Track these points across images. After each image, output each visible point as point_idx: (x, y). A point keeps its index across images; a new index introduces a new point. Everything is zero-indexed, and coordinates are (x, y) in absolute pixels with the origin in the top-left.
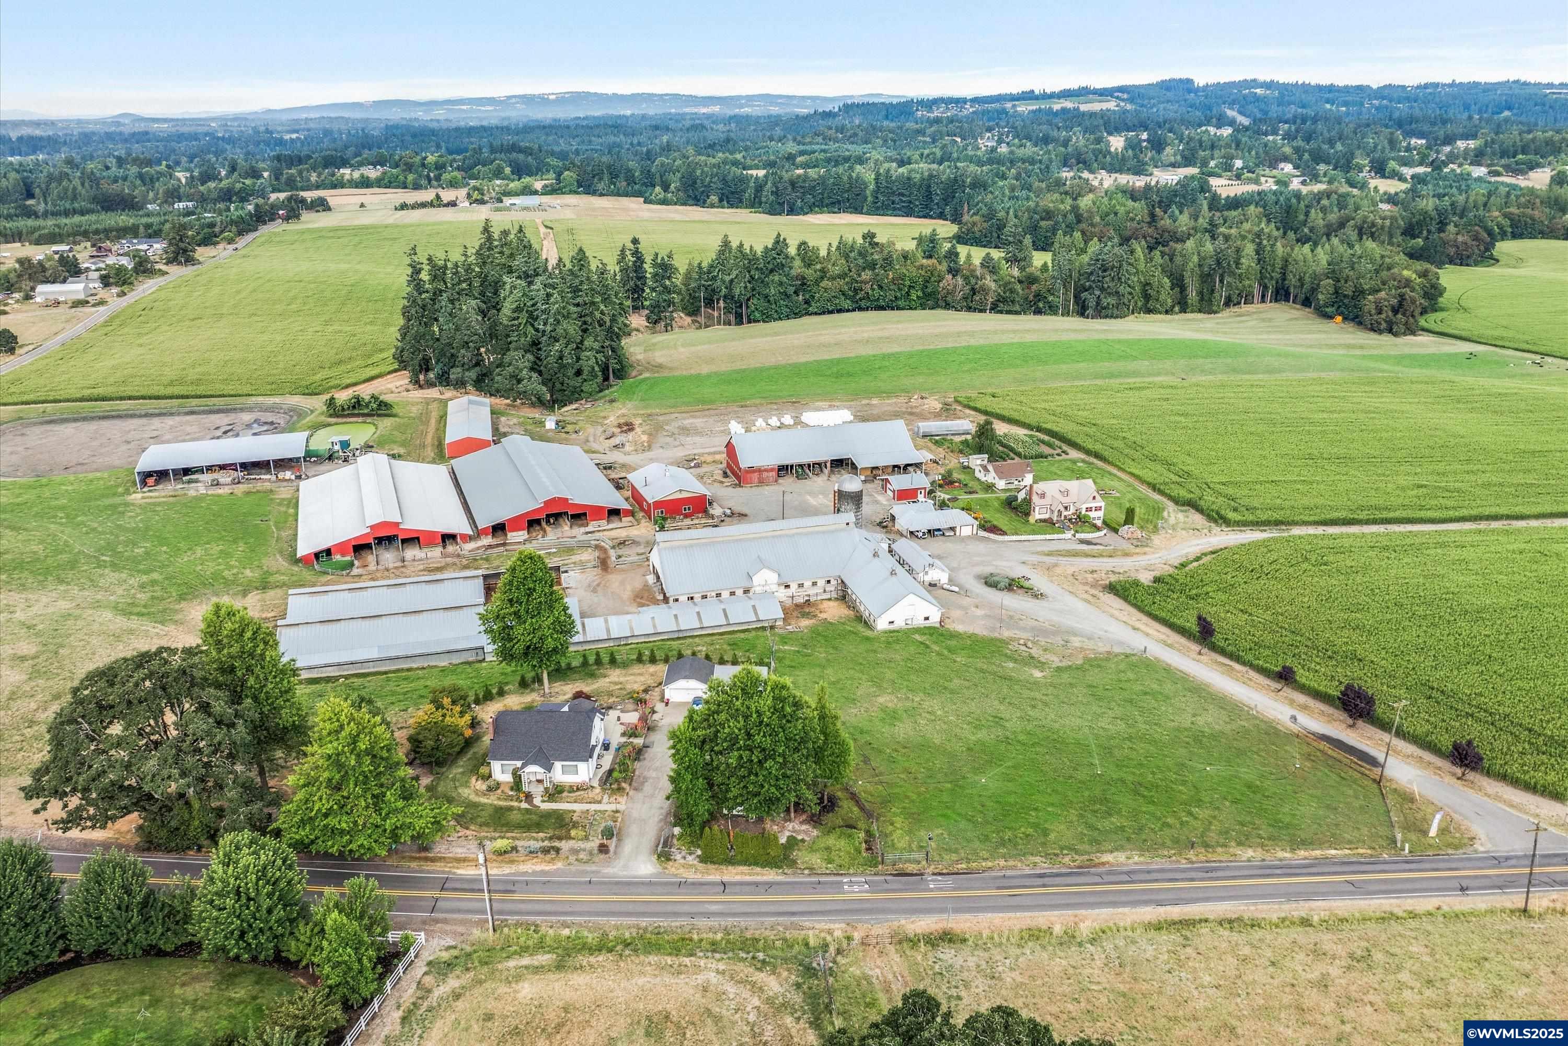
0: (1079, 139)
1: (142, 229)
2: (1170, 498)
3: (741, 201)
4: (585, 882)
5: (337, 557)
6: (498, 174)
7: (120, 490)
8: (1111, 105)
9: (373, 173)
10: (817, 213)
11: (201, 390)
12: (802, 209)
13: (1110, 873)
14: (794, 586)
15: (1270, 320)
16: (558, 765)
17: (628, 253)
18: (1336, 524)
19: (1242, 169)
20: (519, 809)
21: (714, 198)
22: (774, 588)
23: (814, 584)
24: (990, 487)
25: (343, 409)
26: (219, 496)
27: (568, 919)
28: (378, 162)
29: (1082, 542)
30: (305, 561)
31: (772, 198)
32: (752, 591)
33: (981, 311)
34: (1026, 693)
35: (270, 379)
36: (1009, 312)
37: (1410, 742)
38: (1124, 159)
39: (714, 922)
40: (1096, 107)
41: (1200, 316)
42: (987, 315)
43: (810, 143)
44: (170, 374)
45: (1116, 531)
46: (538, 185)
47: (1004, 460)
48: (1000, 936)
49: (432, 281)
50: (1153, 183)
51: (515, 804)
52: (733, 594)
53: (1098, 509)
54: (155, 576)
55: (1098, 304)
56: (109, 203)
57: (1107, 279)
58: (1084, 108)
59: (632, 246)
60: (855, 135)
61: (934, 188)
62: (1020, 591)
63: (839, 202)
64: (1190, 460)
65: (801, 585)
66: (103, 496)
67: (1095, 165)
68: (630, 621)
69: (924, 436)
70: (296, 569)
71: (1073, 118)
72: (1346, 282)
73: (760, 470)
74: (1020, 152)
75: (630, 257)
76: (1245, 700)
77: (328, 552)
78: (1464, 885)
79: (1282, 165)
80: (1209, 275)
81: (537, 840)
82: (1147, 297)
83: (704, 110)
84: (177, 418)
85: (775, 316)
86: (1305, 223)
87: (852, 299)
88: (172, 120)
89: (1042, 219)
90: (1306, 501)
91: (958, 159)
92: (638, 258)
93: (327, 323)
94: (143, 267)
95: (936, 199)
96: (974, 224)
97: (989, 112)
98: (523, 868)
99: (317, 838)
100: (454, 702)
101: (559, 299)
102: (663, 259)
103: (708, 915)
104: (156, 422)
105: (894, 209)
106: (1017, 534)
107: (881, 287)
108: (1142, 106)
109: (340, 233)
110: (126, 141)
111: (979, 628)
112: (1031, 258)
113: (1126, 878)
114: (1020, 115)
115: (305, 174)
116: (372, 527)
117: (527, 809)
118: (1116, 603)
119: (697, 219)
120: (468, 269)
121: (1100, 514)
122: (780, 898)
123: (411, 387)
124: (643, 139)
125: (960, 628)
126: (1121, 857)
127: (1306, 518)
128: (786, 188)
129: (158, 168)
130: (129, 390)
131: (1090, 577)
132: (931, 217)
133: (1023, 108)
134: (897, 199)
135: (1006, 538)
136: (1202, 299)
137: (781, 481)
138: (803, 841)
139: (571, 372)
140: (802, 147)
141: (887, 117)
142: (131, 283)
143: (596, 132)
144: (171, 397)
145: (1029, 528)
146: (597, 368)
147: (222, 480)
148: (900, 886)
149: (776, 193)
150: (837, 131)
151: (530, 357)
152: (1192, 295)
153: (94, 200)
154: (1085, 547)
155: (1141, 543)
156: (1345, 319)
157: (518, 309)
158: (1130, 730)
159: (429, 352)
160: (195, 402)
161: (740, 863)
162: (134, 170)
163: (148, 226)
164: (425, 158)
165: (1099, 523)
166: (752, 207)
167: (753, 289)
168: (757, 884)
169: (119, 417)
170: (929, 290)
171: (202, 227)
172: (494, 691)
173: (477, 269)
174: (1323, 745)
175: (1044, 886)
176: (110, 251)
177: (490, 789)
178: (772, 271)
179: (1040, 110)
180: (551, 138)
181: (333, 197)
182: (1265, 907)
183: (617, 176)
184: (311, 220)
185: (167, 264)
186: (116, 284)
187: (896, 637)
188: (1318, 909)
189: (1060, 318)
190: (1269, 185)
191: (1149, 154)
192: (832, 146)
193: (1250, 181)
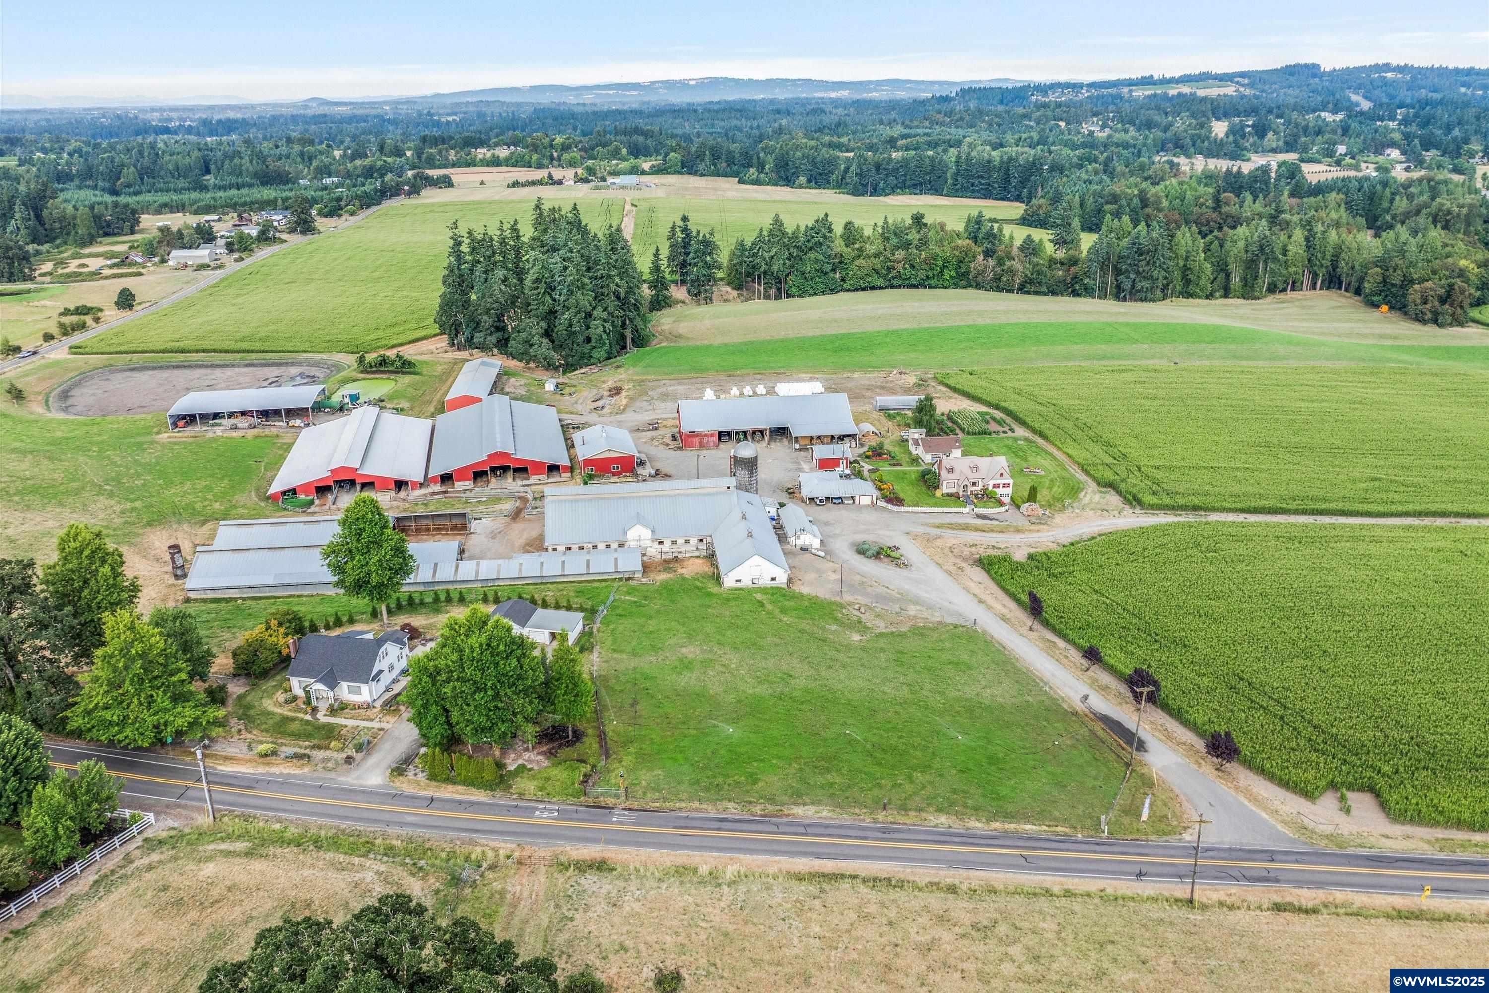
0: (1181, 124)
1: (280, 202)
2: (1095, 479)
3: (828, 182)
4: (315, 787)
5: (302, 497)
6: (616, 154)
7: (155, 430)
8: (1230, 90)
9: (503, 153)
10: (898, 194)
11: (266, 346)
12: (884, 189)
13: (791, 824)
14: (667, 543)
15: (1311, 307)
16: (345, 685)
17: (678, 230)
18: (1260, 513)
19: (1345, 155)
20: (302, 720)
21: (802, 179)
22: (649, 543)
23: (687, 542)
24: (915, 460)
25: (371, 367)
26: (232, 438)
27: (285, 815)
28: (515, 142)
29: (979, 516)
30: (274, 498)
31: (856, 179)
32: (627, 544)
33: (1008, 291)
34: (832, 654)
35: (328, 338)
36: (1037, 293)
37: (1190, 729)
38: (1222, 144)
39: (403, 832)
40: (1213, 92)
41: (1241, 301)
42: (1015, 296)
43: (917, 127)
44: (245, 331)
45: (1019, 508)
46: (646, 166)
47: (947, 435)
48: (646, 869)
49: (471, 253)
50: (1235, 169)
51: (301, 715)
52: (608, 546)
53: (1006, 485)
54: (138, 504)
55: (1133, 287)
56: (267, 178)
57: (1142, 263)
58: (1201, 93)
59: (682, 224)
60: (962, 119)
61: (1012, 171)
62: (886, 559)
63: (921, 184)
64: (1133, 442)
65: (674, 542)
66: (139, 434)
67: (1192, 150)
68: (499, 565)
69: (881, 410)
70: (263, 504)
71: (1186, 103)
72: (1395, 271)
73: (700, 435)
74: (1119, 136)
75: (680, 234)
76: (1047, 676)
77: (294, 491)
78: (1144, 871)
79: (1388, 151)
80: (1252, 261)
81: (301, 747)
82: (1187, 282)
83: (834, 95)
84: (237, 370)
85: (811, 291)
86: (1387, 211)
87: (884, 277)
88: (352, 103)
89: (1107, 203)
90: (1237, 489)
91: (1053, 143)
92: (688, 235)
93: (399, 289)
94: (265, 237)
95: (1014, 182)
96: (1040, 206)
97: (1103, 96)
98: (275, 770)
99: (93, 727)
100: (280, 624)
101: (574, 271)
102: (704, 236)
103: (401, 824)
104: (218, 372)
105: (973, 191)
106: (917, 506)
107: (912, 266)
108: (1263, 91)
109: (448, 208)
110: (306, 123)
111: (823, 592)
112: (1079, 241)
113: (802, 830)
114: (1136, 100)
115: (444, 152)
116: (332, 471)
117: (307, 721)
118: (978, 574)
119: (779, 198)
120: (503, 242)
121: (1009, 490)
122: (474, 816)
123: (449, 349)
124: (762, 122)
125: (805, 590)
126: (810, 811)
127: (1228, 506)
128: (869, 170)
129: (319, 148)
130: (206, 344)
131: (966, 551)
132: (1009, 200)
133: (1139, 93)
134: (976, 182)
135: (902, 509)
136: (1246, 285)
137: (722, 446)
138: (531, 769)
139: (581, 339)
140: (907, 131)
141: (1001, 102)
142: (252, 250)
143: (720, 116)
144: (238, 351)
145: (934, 500)
146: (604, 336)
147: (239, 425)
148: (586, 816)
149: (860, 175)
150: (945, 115)
151: (544, 324)
152: (1236, 280)
153: (255, 175)
154: (979, 522)
155: (1040, 521)
156: (1392, 308)
157: (537, 280)
158: (910, 696)
159: (460, 317)
160: (254, 356)
161: (459, 784)
162: (297, 148)
163: (285, 200)
164: (553, 140)
165: (1006, 500)
166: (839, 187)
167: (792, 266)
168: (460, 802)
169: (190, 367)
170: (963, 270)
171: (330, 200)
172: (345, 619)
173: (512, 243)
174: (1099, 728)
175: (718, 829)
176: (251, 221)
177: (287, 702)
178: (810, 249)
179: (1155, 95)
180: (677, 121)
181: (457, 175)
182: (921, 871)
183: (719, 158)
184: (431, 196)
185: (289, 233)
186: (238, 250)
187: (740, 595)
188: (977, 877)
189: (1096, 300)
190: (1369, 171)
191: (1251, 140)
192: (938, 129)
193: (1350, 167)
